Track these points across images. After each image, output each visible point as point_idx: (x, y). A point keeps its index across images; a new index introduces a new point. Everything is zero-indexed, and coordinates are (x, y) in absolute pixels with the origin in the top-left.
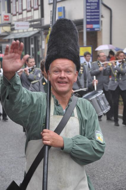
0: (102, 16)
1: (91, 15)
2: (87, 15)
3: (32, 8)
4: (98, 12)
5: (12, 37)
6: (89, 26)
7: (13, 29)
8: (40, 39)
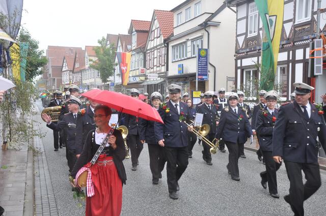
0: (209, 72)
1: (201, 70)
2: (199, 70)
3: (160, 64)
4: (207, 68)
5: (145, 84)
6: (200, 77)
7: (146, 79)
8: (165, 85)
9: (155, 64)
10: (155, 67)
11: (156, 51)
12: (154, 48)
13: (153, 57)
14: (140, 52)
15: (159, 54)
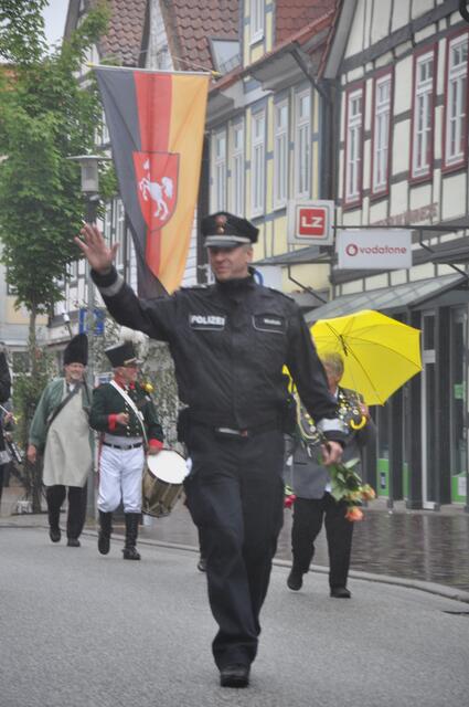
3: (433, 164)
7: (339, 278)
9: (400, 166)
10: (399, 190)
11: (404, 69)
12: (390, 43)
13: (383, 109)
14: (298, 84)
15: (424, 89)
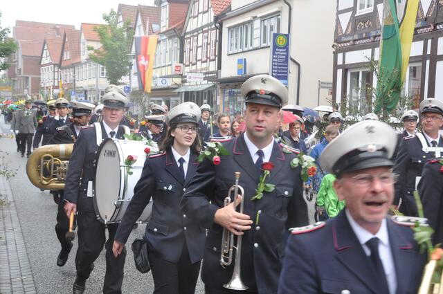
0: (289, 72)
2: (273, 69)
3: (207, 58)
4: (287, 66)
5: (182, 90)
7: (184, 81)
8: (215, 93)
9: (199, 58)
11: (200, 36)
12: (197, 30)
13: (195, 45)
14: (174, 37)
15: (205, 41)
